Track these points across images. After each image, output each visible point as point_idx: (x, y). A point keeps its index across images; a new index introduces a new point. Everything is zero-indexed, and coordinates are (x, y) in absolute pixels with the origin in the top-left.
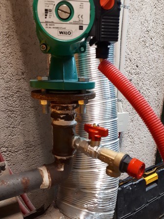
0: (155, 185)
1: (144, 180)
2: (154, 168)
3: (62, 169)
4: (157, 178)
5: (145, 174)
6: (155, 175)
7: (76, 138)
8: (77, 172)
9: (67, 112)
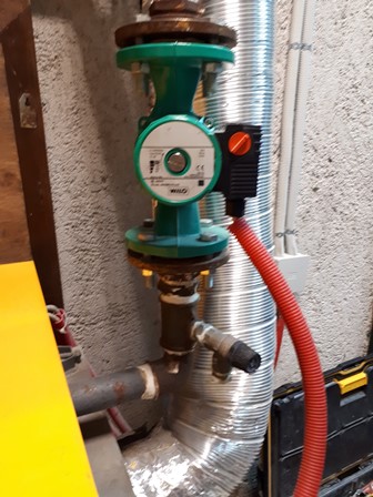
0: (361, 395)
1: (337, 386)
2: (360, 362)
3: (176, 371)
4: (365, 383)
5: (340, 375)
6: (363, 375)
7: (197, 324)
8: (201, 374)
9: (183, 283)
